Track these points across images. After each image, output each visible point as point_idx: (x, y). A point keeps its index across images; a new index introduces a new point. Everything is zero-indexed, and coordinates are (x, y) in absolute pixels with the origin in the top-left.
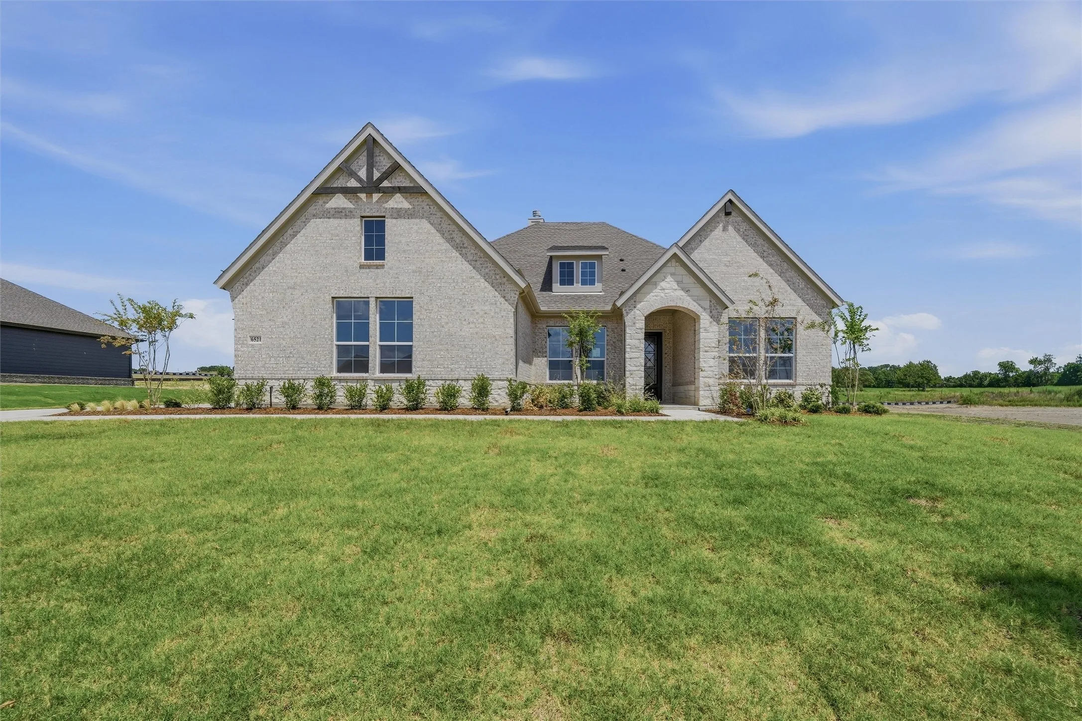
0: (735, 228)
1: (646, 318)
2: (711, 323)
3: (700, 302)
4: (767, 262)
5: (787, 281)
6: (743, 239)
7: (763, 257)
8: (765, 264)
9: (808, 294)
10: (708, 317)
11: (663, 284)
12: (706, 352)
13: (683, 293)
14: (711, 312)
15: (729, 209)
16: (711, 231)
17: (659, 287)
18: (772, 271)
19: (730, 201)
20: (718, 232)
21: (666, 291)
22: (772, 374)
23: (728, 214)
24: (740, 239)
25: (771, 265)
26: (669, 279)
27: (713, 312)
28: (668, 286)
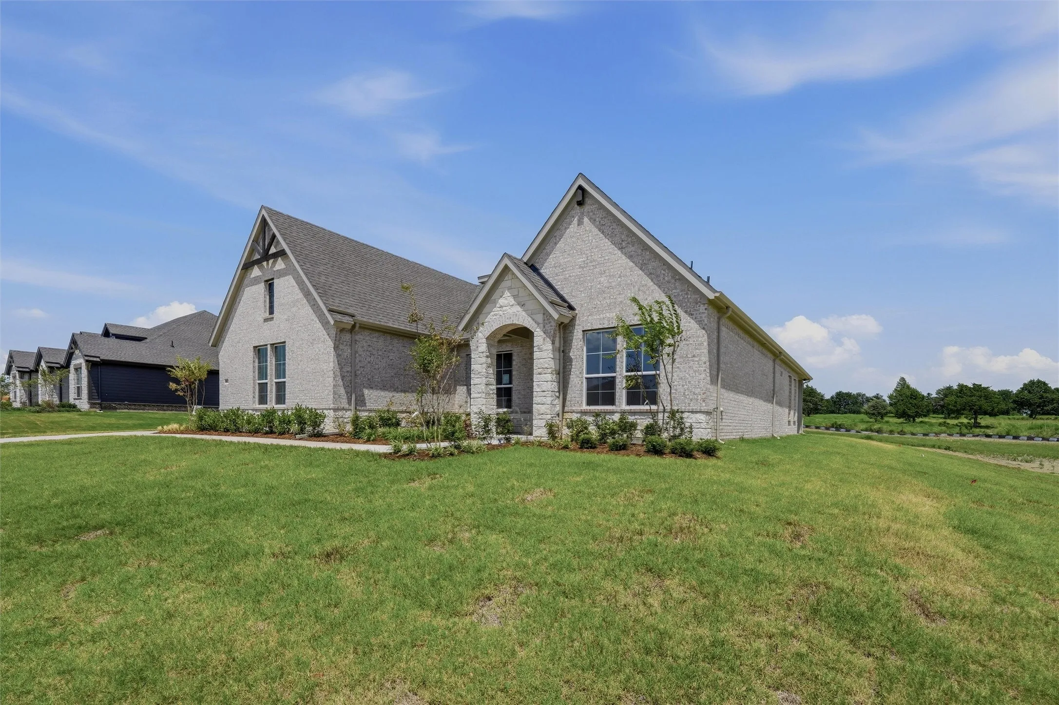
0: (590, 219)
1: (487, 339)
2: (544, 340)
3: (534, 316)
4: (625, 254)
5: (650, 275)
6: (600, 230)
7: (621, 249)
8: (624, 257)
9: (676, 288)
10: (542, 334)
11: (501, 301)
12: (540, 374)
13: (519, 308)
14: (544, 327)
15: (581, 197)
16: (566, 229)
17: (498, 305)
18: (631, 264)
19: (580, 188)
20: (573, 228)
21: (504, 308)
22: (633, 399)
23: (580, 204)
24: (595, 231)
25: (630, 257)
26: (507, 294)
27: (546, 326)
28: (506, 302)
